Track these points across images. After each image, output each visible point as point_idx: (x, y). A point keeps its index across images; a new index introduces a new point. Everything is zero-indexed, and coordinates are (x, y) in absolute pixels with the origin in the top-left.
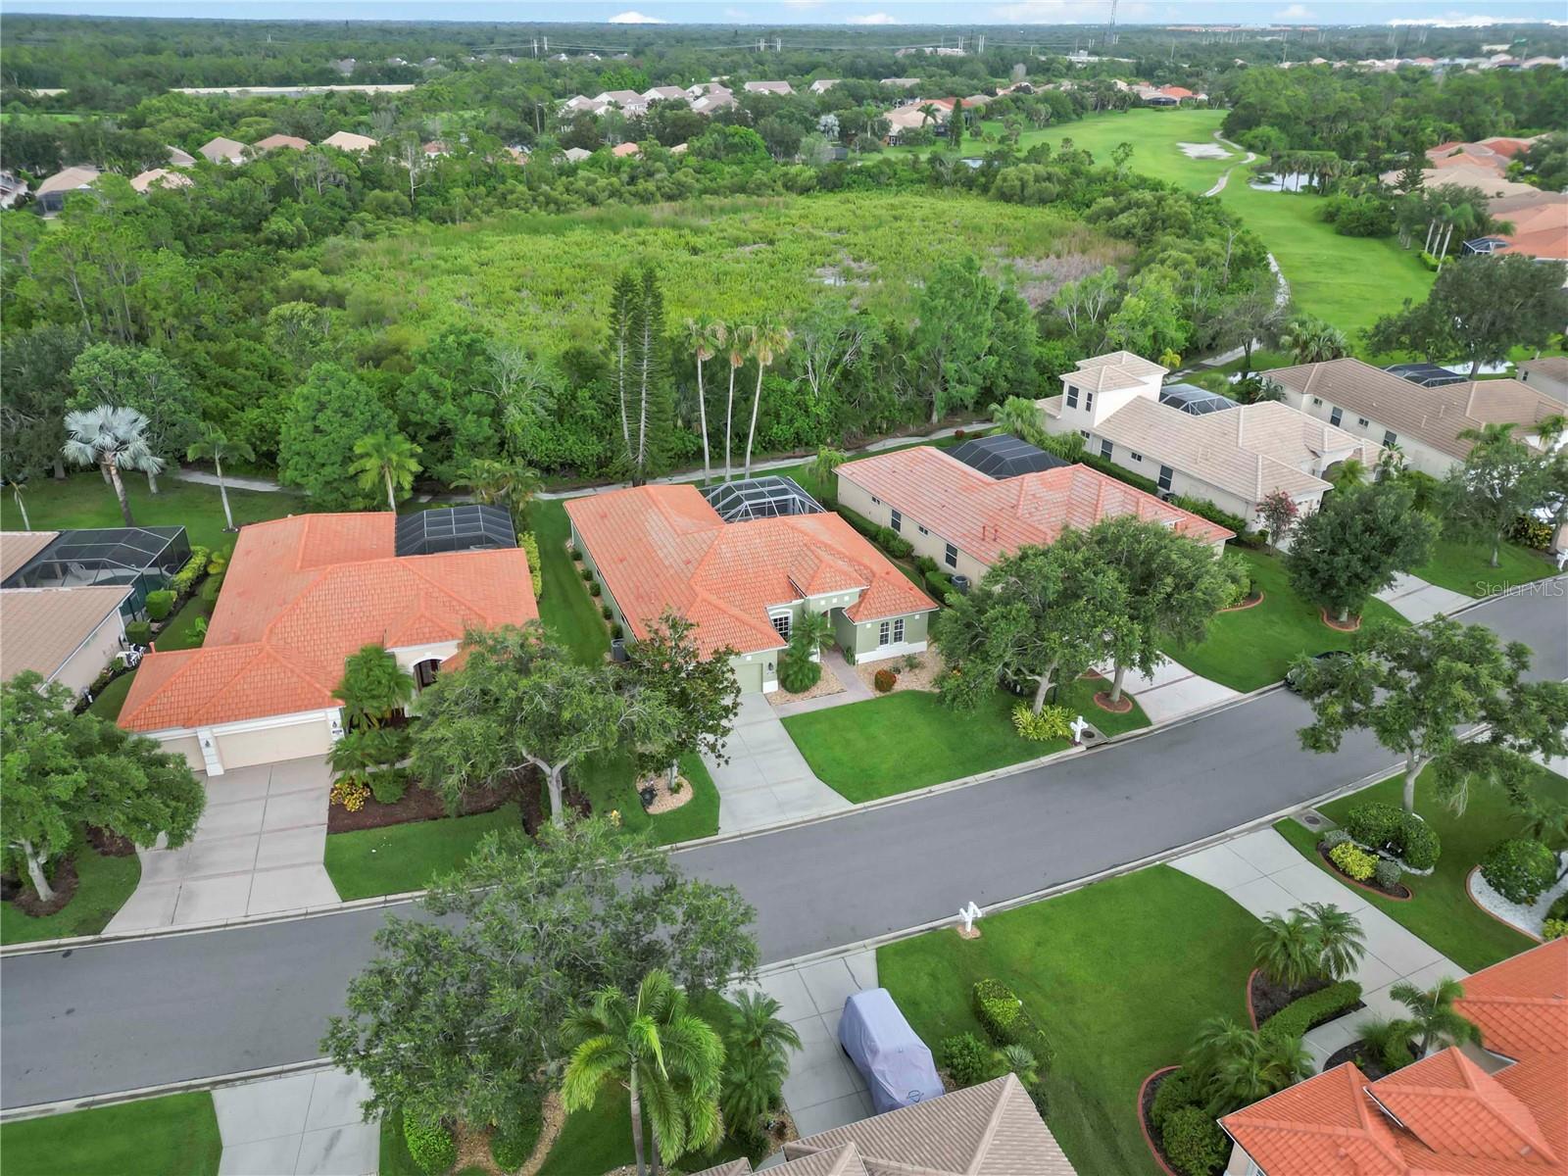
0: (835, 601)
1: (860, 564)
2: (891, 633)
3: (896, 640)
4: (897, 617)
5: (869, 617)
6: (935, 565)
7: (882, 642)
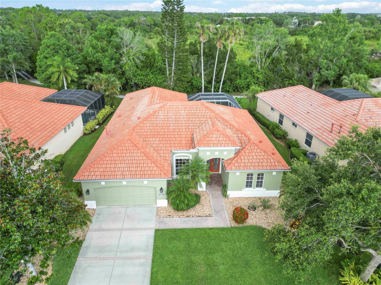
0: (217, 153)
1: (242, 133)
2: (255, 181)
3: (257, 186)
4: (261, 172)
5: (238, 168)
6: (298, 144)
7: (247, 186)
